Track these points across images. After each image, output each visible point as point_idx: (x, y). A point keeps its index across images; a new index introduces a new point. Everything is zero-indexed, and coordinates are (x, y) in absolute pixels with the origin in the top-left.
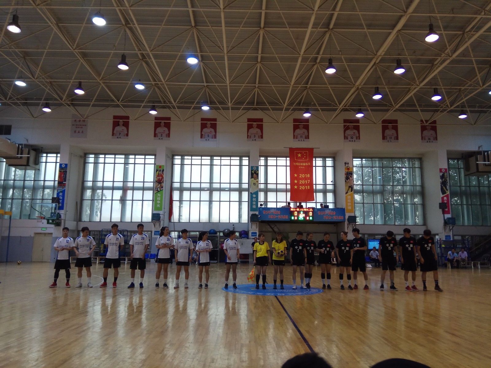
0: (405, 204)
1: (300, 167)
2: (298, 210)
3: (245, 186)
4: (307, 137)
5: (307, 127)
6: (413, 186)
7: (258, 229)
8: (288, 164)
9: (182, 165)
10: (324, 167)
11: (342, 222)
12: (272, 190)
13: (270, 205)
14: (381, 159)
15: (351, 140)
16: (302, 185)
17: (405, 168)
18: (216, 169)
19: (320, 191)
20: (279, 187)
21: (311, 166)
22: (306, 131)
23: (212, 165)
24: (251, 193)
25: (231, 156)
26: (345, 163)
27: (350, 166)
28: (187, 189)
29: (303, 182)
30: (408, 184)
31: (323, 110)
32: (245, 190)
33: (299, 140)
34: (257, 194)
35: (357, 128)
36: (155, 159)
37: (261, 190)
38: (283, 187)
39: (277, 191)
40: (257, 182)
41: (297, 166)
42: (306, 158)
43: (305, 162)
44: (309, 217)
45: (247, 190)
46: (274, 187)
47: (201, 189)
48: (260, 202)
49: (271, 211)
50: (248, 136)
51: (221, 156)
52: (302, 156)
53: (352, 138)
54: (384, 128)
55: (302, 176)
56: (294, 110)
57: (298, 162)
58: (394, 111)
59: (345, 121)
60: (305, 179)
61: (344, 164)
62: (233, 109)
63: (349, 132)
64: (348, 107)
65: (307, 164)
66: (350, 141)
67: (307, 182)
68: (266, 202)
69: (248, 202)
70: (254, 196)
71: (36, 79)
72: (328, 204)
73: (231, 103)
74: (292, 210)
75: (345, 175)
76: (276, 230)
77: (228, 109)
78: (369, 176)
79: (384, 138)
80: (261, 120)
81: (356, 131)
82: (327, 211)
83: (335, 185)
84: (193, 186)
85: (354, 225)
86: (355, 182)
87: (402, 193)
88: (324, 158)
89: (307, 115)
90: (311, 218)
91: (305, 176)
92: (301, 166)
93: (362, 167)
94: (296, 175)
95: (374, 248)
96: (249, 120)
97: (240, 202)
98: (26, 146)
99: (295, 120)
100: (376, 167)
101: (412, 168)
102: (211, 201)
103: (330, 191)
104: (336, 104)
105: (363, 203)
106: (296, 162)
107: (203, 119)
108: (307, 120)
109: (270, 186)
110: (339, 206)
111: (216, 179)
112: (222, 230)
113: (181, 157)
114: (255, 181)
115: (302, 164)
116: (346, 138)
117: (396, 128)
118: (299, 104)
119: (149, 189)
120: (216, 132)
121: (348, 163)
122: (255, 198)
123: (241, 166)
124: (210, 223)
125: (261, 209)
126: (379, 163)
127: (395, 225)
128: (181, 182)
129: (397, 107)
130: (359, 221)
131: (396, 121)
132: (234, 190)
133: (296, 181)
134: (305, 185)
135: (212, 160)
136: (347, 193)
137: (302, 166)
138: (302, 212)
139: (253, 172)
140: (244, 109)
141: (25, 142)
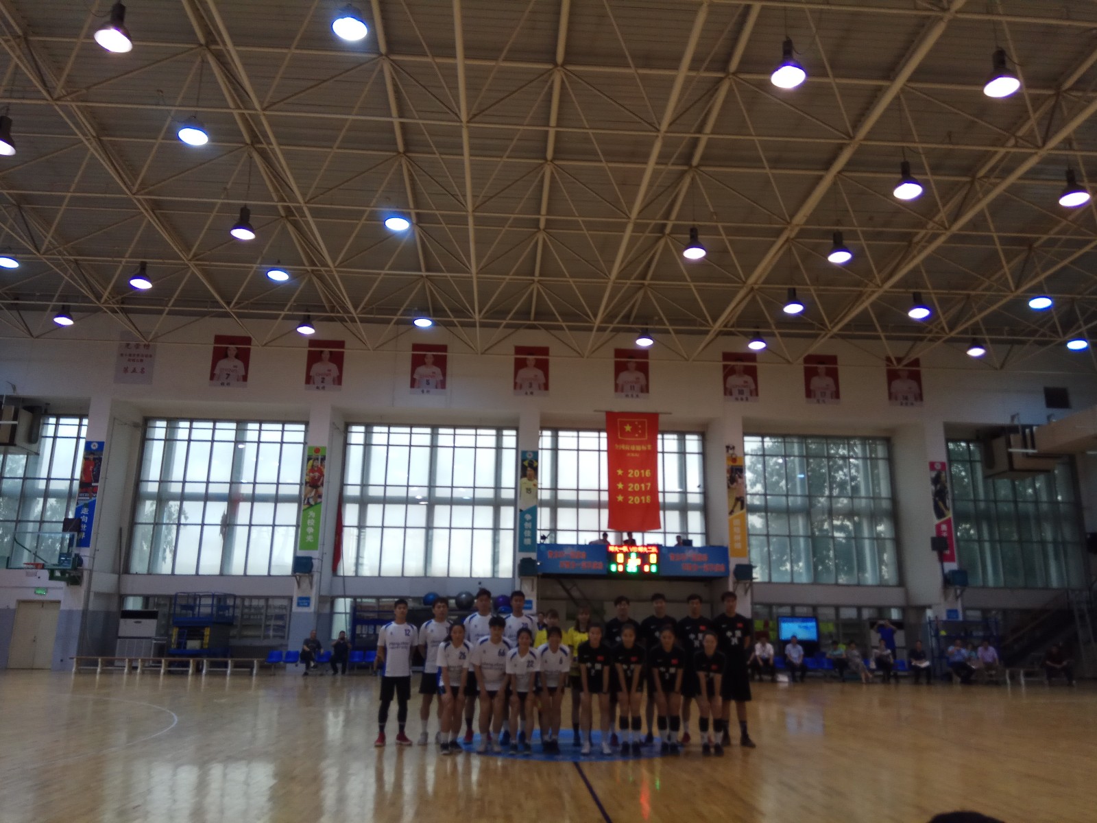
0: (856, 538)
1: (629, 455)
2: (625, 549)
3: (508, 494)
4: (645, 389)
5: (644, 368)
6: (873, 498)
7: (535, 593)
8: (604, 446)
9: (367, 445)
10: (682, 453)
11: (723, 578)
12: (567, 504)
13: (564, 539)
14: (803, 438)
15: (739, 397)
16: (634, 493)
17: (857, 458)
18: (444, 456)
19: (673, 507)
20: (584, 496)
21: (654, 452)
22: (641, 375)
23: (434, 447)
24: (521, 511)
25: (476, 427)
26: (728, 447)
27: (738, 452)
28: (376, 500)
29: (637, 487)
30: (863, 493)
31: (677, 332)
32: (507, 503)
33: (627, 396)
34: (533, 512)
35: (752, 372)
36: (306, 431)
37: (543, 504)
38: (593, 497)
39: (578, 505)
40: (536, 485)
41: (623, 452)
42: (642, 435)
43: (641, 443)
44: (650, 564)
45: (513, 503)
46: (571, 496)
47: (407, 501)
48: (541, 530)
49: (567, 552)
50: (515, 384)
51: (455, 427)
52: (635, 429)
53: (741, 392)
54: (810, 374)
55: (634, 473)
56: (616, 330)
57: (626, 443)
58: (832, 337)
59: (727, 356)
60: (641, 480)
61: (725, 449)
62: (483, 325)
63: (734, 380)
64: (733, 326)
65: (644, 448)
66: (737, 399)
67: (646, 487)
68: (554, 530)
69: (514, 529)
70: (528, 517)
71: (44, 254)
72: (690, 537)
73: (480, 312)
74: (611, 549)
75: (728, 471)
76: (576, 594)
77: (473, 325)
78: (779, 475)
79: (809, 393)
80: (545, 351)
81: (749, 379)
82: (689, 554)
83: (705, 493)
84: (391, 492)
85: (747, 585)
86: (749, 488)
87: (850, 514)
88: (682, 435)
89: (644, 343)
90: (654, 569)
91: (641, 474)
92: (631, 451)
93: (764, 455)
94: (620, 472)
95: (794, 637)
96: (519, 350)
97: (496, 529)
98: (12, 400)
99: (619, 353)
100: (794, 456)
101: (871, 458)
102: (429, 527)
103: (694, 507)
104: (707, 321)
105: (768, 535)
106: (620, 442)
107: (416, 347)
108: (644, 353)
109: (562, 496)
110: (715, 542)
111: (443, 479)
112: (455, 594)
113: (366, 429)
114: (530, 484)
115: (633, 448)
116: (727, 392)
117: (833, 374)
118: (627, 318)
119: (288, 499)
120: (444, 374)
121: (733, 448)
122: (529, 521)
123: (499, 448)
124: (426, 578)
125: (542, 547)
126: (800, 448)
127: (837, 584)
128: (364, 485)
129: (836, 330)
130: (758, 575)
131: (833, 360)
132: (484, 502)
133: (620, 486)
134: (640, 493)
135: (434, 435)
136: (731, 512)
137: (635, 452)
138: (633, 555)
139: (526, 463)
140: (508, 326)
141: (9, 392)
